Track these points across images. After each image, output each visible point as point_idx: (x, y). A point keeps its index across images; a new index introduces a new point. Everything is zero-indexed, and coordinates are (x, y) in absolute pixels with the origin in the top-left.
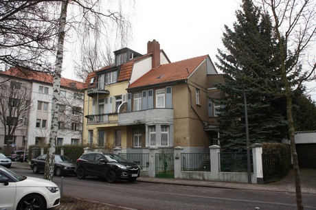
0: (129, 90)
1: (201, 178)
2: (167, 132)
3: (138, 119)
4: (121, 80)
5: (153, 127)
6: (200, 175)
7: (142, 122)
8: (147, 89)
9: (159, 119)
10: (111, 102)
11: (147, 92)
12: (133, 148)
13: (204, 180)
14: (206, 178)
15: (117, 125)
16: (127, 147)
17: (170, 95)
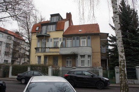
0: (64, 36)
1: (133, 83)
2: (89, 59)
3: (73, 51)
4: (58, 30)
5: (83, 56)
6: (132, 81)
7: (76, 53)
8: (76, 36)
9: (87, 52)
10: (51, 41)
11: (76, 38)
12: (66, 67)
13: (134, 84)
14: (136, 83)
15: (58, 54)
16: (62, 66)
17: (89, 40)
